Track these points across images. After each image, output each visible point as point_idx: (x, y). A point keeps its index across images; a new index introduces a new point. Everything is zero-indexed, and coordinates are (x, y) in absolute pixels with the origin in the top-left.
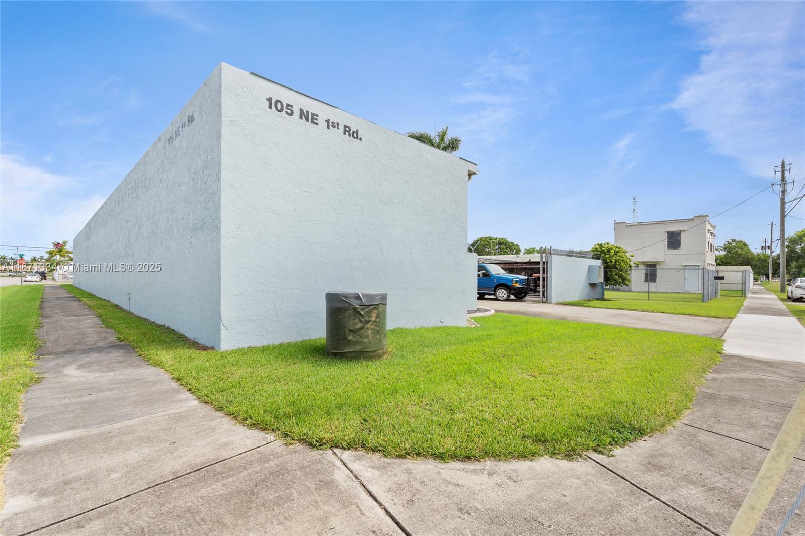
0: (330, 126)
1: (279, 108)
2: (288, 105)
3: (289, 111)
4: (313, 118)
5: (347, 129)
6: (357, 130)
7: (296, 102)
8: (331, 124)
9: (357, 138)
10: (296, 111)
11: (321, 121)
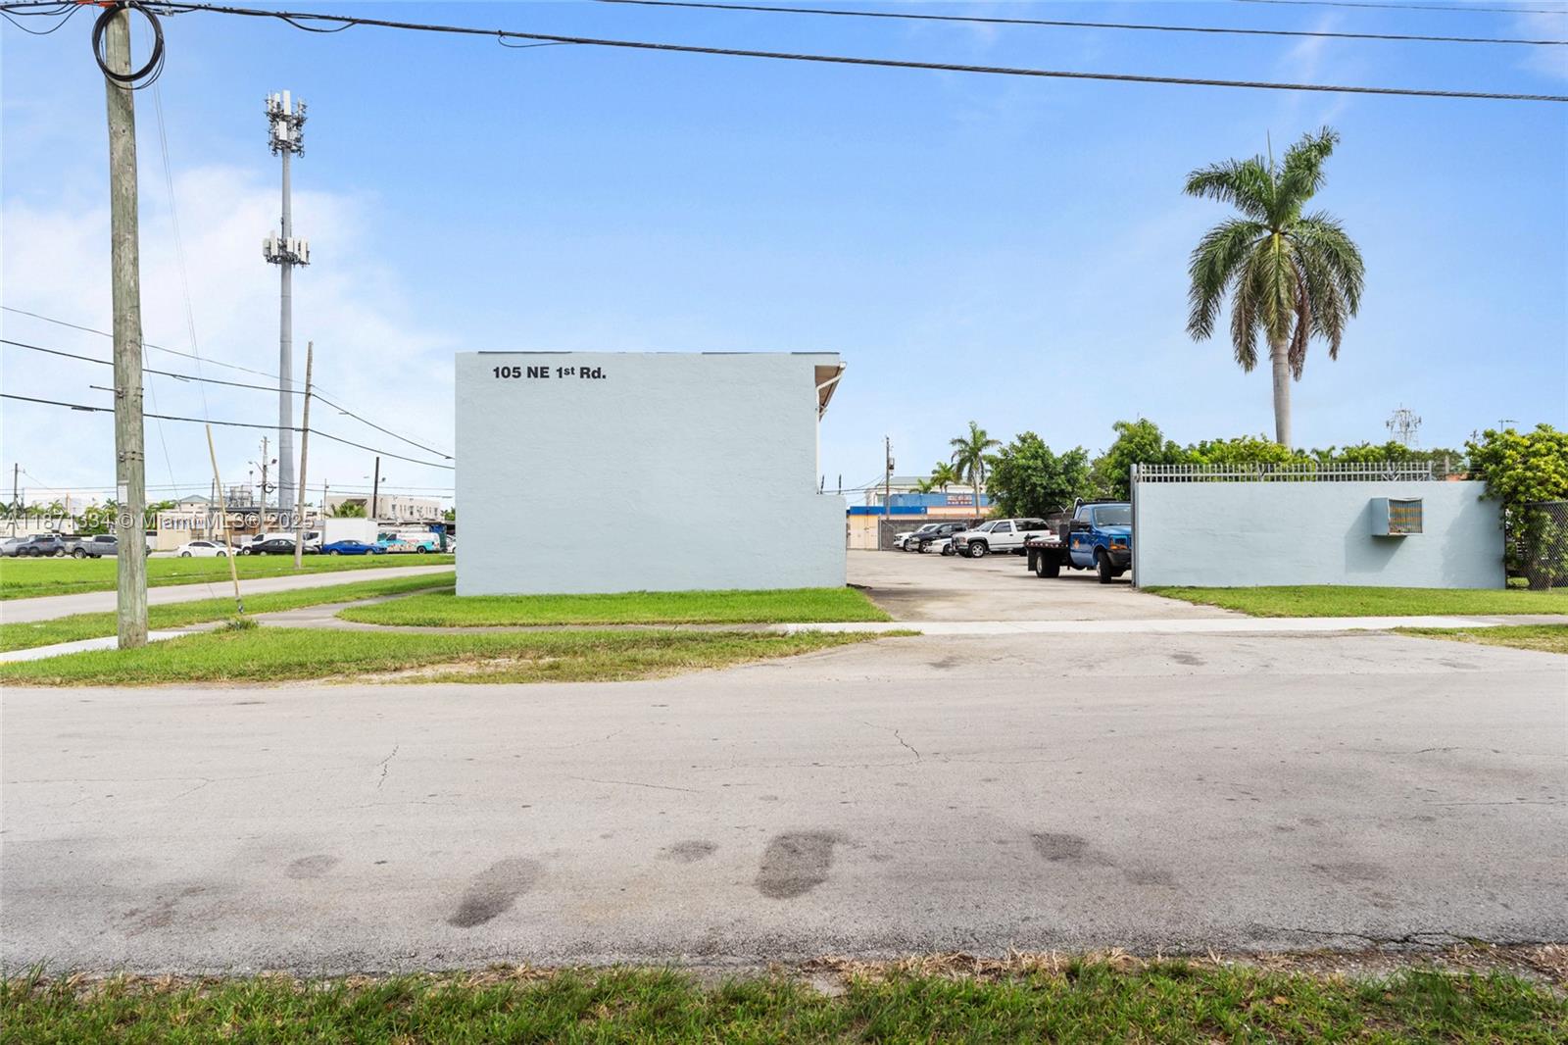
0: (563, 375)
1: (506, 374)
2: (515, 368)
3: (517, 374)
4: (542, 373)
5: (585, 371)
6: (599, 369)
7: (524, 364)
8: (563, 371)
9: (599, 377)
10: (524, 371)
11: (552, 373)
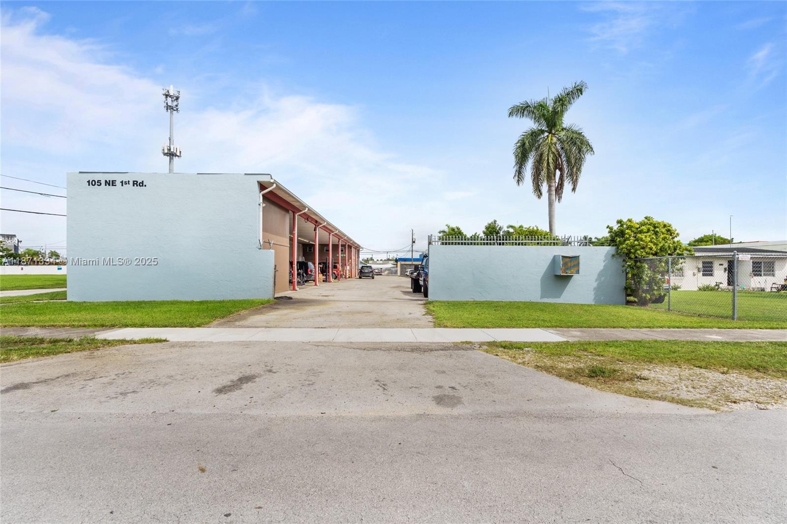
1: (94, 184)
2: (98, 181)
3: (99, 184)
4: (113, 183)
5: (135, 182)
6: (143, 181)
7: (103, 178)
8: (124, 183)
9: (143, 186)
10: (103, 183)
11: (118, 183)
